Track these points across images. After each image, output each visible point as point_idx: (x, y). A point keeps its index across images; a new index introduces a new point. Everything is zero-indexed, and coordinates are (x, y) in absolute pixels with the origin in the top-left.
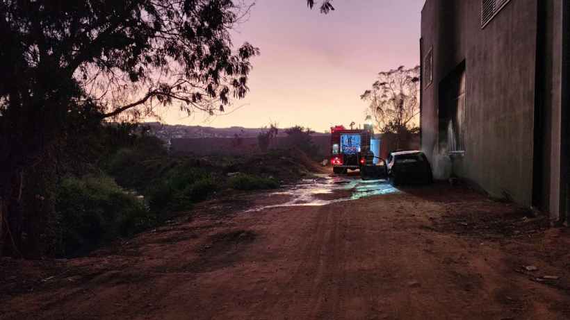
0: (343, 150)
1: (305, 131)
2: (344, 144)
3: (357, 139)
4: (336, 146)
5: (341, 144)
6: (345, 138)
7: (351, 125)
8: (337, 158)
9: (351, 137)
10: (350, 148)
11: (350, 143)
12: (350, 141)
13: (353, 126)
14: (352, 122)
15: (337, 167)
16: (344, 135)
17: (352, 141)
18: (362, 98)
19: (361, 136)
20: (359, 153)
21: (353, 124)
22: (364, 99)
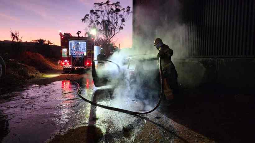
0: (72, 54)
1: (46, 43)
2: (72, 49)
3: (83, 45)
4: (65, 50)
5: (70, 49)
6: (73, 43)
7: (78, 33)
8: (66, 61)
9: (78, 43)
10: (77, 52)
11: (77, 48)
12: (77, 46)
13: (79, 34)
14: (78, 31)
15: (67, 68)
16: (71, 41)
17: (79, 46)
18: (83, 21)
19: (87, 43)
20: (85, 56)
21: (79, 32)
22: (84, 21)
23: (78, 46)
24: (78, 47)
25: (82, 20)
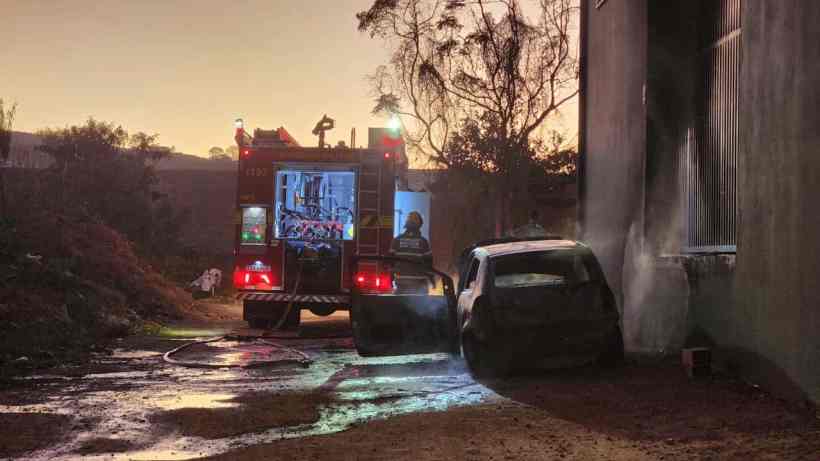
0: (285, 230)
2: (290, 206)
4: (255, 212)
5: (278, 205)
6: (293, 184)
7: (320, 130)
8: (259, 265)
9: (318, 179)
10: (311, 224)
11: (311, 203)
12: (312, 193)
13: (326, 132)
14: (321, 118)
15: (260, 298)
16: (288, 169)
17: (321, 194)
18: (362, 26)
19: (357, 177)
20: (347, 242)
21: (325, 125)
22: (370, 29)
23: (317, 192)
24: (317, 199)
25: (358, 22)
